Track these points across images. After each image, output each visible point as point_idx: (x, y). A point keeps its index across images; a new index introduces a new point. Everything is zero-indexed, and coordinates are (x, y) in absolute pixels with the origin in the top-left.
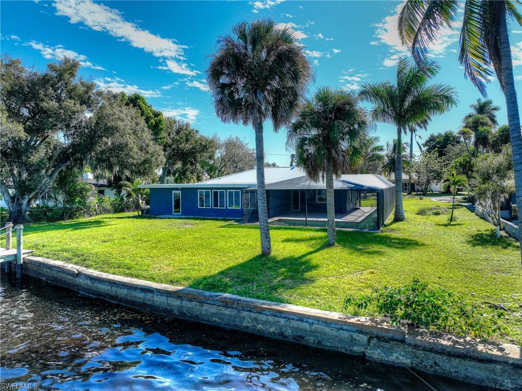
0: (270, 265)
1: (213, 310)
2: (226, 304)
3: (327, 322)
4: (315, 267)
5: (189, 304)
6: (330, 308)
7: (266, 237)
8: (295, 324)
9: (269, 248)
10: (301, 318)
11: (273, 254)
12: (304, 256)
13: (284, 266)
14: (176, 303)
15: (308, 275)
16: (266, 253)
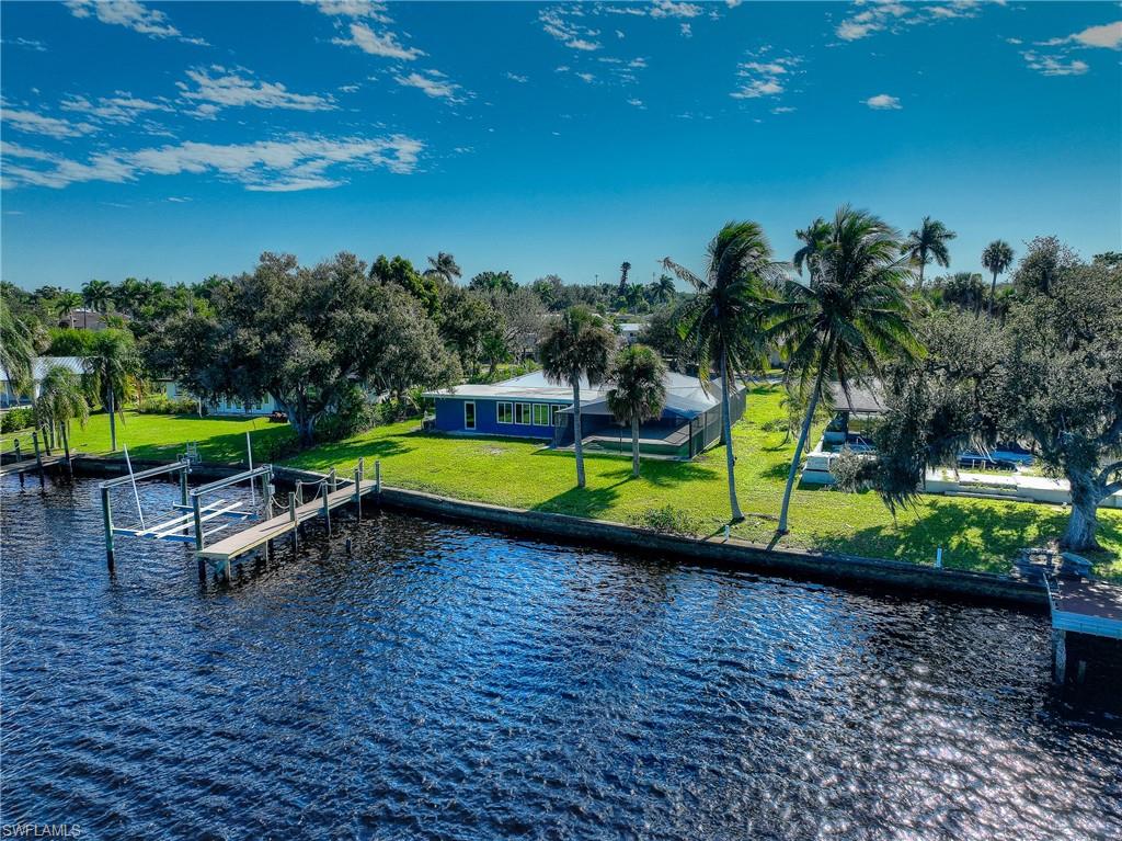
0: (585, 495)
1: (550, 524)
2: (557, 519)
3: (617, 528)
4: (617, 497)
5: (533, 521)
6: (620, 521)
7: (581, 470)
8: (599, 530)
9: (584, 482)
10: (603, 526)
11: (587, 486)
12: (611, 488)
13: (595, 496)
14: (525, 520)
15: (611, 502)
16: (581, 485)
